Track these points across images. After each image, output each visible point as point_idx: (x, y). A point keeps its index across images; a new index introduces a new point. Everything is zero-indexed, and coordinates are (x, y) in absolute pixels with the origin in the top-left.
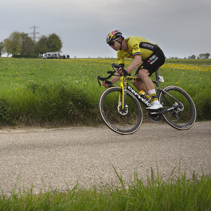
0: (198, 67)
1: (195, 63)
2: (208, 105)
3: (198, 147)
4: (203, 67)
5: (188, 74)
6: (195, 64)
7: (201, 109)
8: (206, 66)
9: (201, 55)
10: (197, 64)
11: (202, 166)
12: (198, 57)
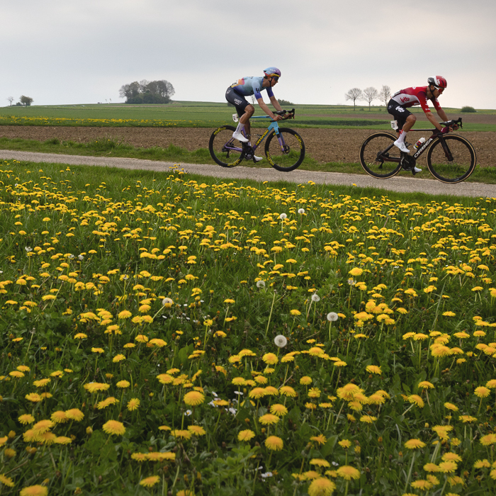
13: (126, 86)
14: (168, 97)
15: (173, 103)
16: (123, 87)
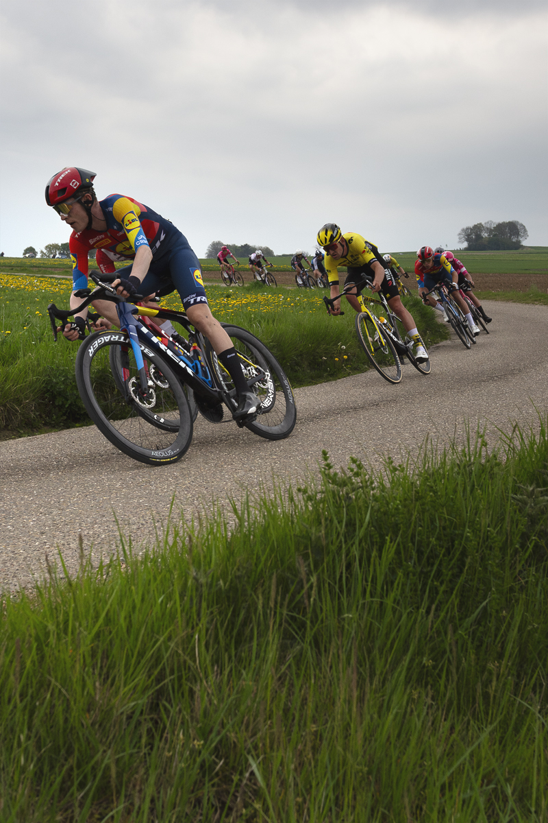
0: (41, 282)
1: (35, 269)
2: (52, 386)
3: (6, 510)
4: (53, 280)
5: (10, 300)
6: (33, 272)
7: (33, 400)
8: (63, 279)
9: (50, 248)
10: (37, 272)
11: (8, 564)
12: (42, 252)
13: (467, 229)
14: (520, 242)
15: (525, 250)
16: (463, 230)
